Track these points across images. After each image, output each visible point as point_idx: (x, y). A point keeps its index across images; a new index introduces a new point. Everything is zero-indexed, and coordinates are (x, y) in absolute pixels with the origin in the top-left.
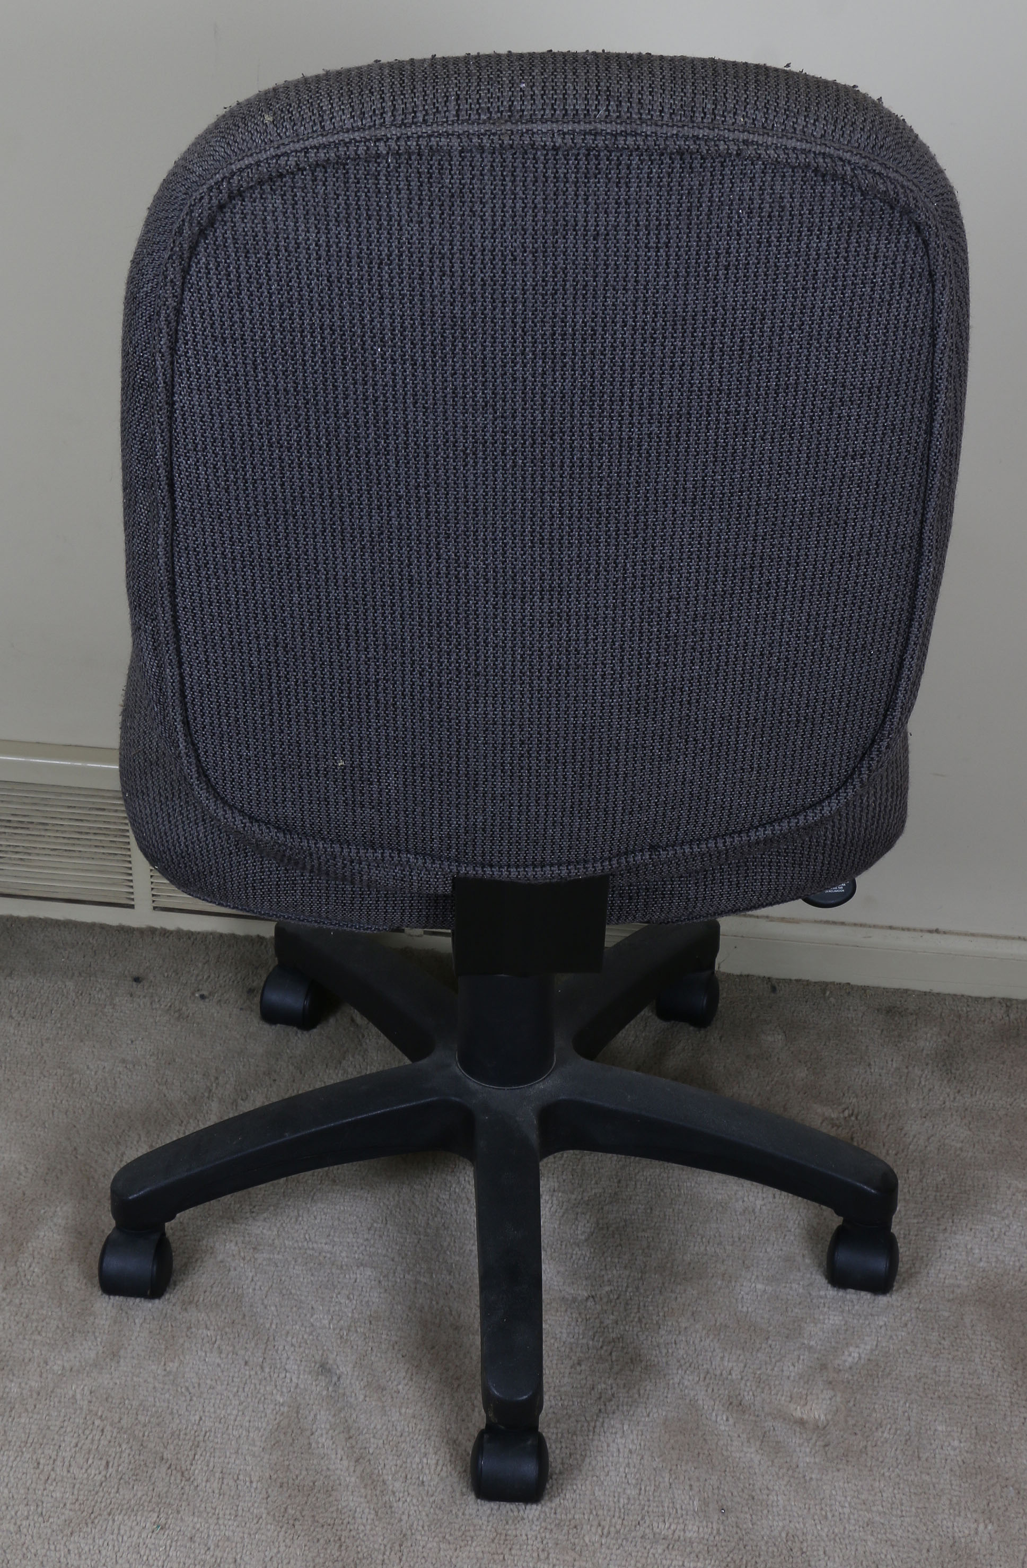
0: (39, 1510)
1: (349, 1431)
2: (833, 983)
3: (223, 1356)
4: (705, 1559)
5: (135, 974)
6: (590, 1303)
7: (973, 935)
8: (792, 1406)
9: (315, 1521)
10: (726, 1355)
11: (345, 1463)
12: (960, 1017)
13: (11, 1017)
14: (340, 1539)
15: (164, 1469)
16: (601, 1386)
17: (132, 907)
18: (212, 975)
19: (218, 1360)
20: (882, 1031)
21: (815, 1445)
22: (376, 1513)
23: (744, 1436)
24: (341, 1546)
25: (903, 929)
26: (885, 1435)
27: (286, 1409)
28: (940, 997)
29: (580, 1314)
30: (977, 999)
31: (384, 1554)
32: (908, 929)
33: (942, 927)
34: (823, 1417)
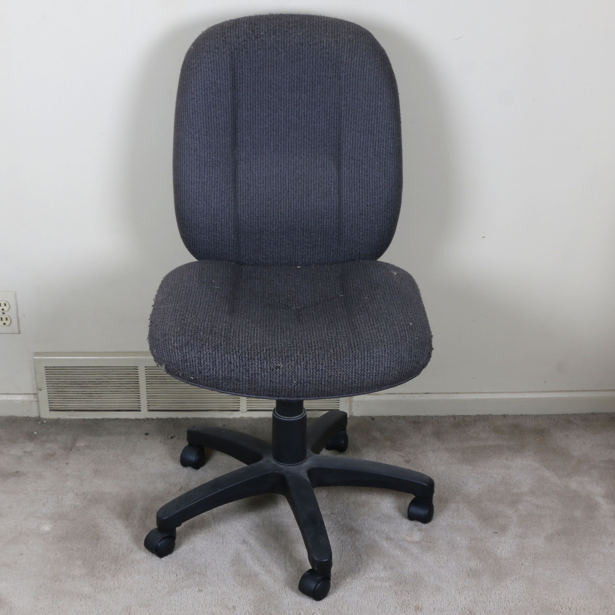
0: (157, 590)
1: (258, 559)
2: (393, 416)
3: (209, 541)
4: (388, 582)
5: (145, 433)
6: (332, 515)
7: (440, 393)
8: (408, 537)
9: (253, 584)
10: (382, 525)
11: (259, 568)
12: (439, 422)
13: (104, 449)
14: (263, 589)
15: (197, 575)
16: (342, 538)
17: (140, 411)
18: (173, 431)
19: (207, 543)
20: (413, 429)
21: (418, 547)
22: (274, 581)
23: (393, 547)
24: (264, 591)
25: (416, 394)
26: (441, 542)
27: (234, 555)
28: (431, 417)
29: (329, 518)
30: (443, 416)
31: (279, 591)
32: (418, 393)
33: (429, 392)
34: (418, 540)
